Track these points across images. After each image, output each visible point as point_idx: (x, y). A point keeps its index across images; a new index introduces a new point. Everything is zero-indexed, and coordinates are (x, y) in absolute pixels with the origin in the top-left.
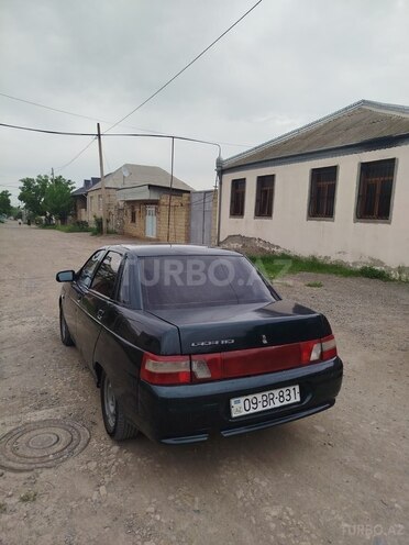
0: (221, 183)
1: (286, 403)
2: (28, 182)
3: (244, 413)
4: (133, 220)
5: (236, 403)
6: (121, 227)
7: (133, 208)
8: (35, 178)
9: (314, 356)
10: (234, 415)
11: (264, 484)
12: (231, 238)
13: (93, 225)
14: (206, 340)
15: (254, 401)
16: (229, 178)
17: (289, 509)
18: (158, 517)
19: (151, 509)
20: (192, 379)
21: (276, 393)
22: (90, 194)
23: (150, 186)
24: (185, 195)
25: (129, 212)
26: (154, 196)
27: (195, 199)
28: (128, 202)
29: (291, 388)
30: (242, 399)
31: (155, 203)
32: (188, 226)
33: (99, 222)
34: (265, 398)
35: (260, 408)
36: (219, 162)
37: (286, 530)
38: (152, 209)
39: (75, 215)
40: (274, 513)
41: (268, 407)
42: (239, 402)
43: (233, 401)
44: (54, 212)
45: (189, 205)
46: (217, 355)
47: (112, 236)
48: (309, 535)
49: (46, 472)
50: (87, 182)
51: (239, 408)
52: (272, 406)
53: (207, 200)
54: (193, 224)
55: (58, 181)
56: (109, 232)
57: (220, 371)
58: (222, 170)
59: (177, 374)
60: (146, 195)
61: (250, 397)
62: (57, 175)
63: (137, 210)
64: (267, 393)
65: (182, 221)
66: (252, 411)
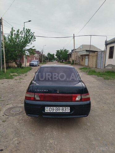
0: (106, 48)
1: (64, 111)
2: (58, 51)
3: (49, 112)
4: (82, 61)
5: (47, 108)
6: (79, 63)
7: (82, 57)
8: (60, 50)
9: (77, 99)
10: (46, 112)
11: (55, 134)
12: (109, 65)
13: (72, 62)
14: (39, 89)
15: (53, 109)
16: (109, 46)
17: (56, 142)
18: (23, 133)
19: (24, 131)
20: (34, 99)
21: (61, 108)
22: (72, 54)
23: (86, 51)
24: (96, 52)
25: (81, 58)
26: (88, 53)
27: (99, 53)
28: (81, 55)
29: (67, 108)
30: (49, 108)
31: (88, 55)
32: (96, 62)
33: (73, 61)
34: (57, 109)
35: (55, 111)
36: (106, 42)
37: (50, 147)
38: (87, 57)
39: (69, 59)
40: (51, 142)
41: (57, 112)
42: (48, 108)
43: (46, 108)
44: (64, 59)
45: (97, 55)
46: (42, 94)
47: (76, 65)
48: (55, 150)
49: (11, 117)
50: (72, 50)
51: (47, 110)
52: (59, 112)
53: (102, 54)
54: (98, 61)
55: (65, 50)
56: (76, 64)
57: (43, 98)
58: (107, 44)
59: (31, 97)
60: (85, 53)
61: (52, 108)
62: (65, 49)
63: (83, 57)
64: (58, 107)
65: (95, 60)
66: (52, 112)
